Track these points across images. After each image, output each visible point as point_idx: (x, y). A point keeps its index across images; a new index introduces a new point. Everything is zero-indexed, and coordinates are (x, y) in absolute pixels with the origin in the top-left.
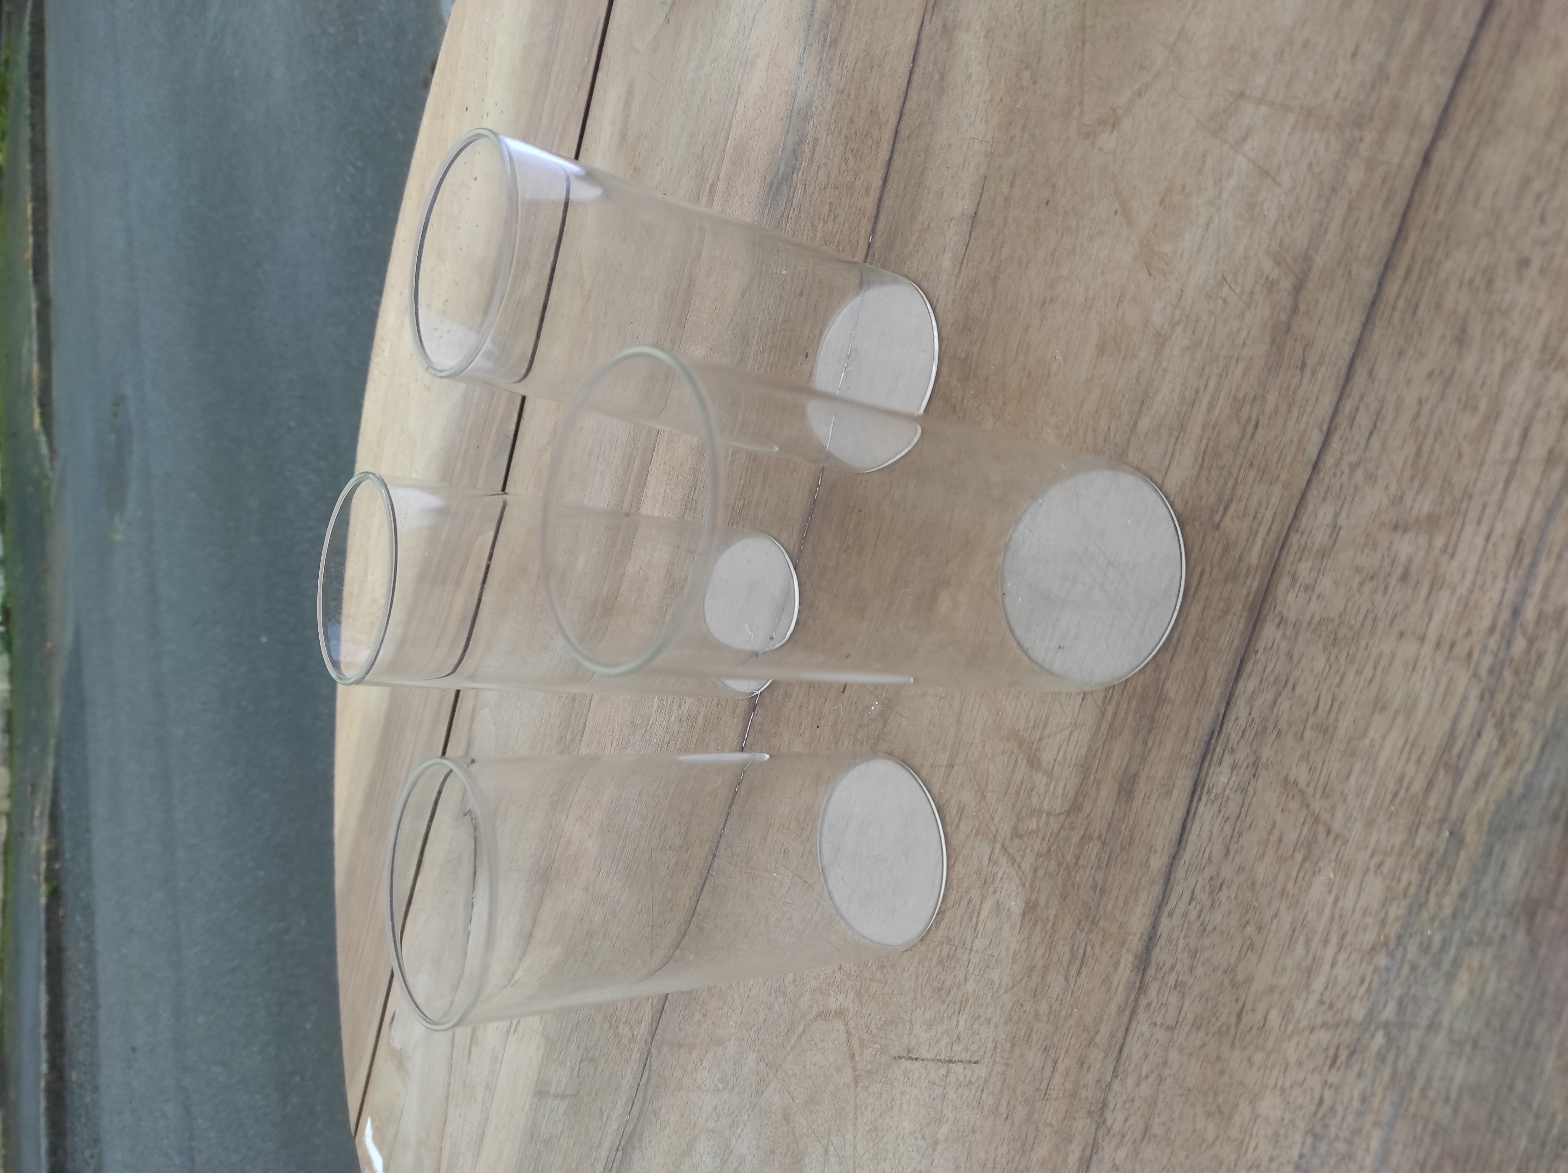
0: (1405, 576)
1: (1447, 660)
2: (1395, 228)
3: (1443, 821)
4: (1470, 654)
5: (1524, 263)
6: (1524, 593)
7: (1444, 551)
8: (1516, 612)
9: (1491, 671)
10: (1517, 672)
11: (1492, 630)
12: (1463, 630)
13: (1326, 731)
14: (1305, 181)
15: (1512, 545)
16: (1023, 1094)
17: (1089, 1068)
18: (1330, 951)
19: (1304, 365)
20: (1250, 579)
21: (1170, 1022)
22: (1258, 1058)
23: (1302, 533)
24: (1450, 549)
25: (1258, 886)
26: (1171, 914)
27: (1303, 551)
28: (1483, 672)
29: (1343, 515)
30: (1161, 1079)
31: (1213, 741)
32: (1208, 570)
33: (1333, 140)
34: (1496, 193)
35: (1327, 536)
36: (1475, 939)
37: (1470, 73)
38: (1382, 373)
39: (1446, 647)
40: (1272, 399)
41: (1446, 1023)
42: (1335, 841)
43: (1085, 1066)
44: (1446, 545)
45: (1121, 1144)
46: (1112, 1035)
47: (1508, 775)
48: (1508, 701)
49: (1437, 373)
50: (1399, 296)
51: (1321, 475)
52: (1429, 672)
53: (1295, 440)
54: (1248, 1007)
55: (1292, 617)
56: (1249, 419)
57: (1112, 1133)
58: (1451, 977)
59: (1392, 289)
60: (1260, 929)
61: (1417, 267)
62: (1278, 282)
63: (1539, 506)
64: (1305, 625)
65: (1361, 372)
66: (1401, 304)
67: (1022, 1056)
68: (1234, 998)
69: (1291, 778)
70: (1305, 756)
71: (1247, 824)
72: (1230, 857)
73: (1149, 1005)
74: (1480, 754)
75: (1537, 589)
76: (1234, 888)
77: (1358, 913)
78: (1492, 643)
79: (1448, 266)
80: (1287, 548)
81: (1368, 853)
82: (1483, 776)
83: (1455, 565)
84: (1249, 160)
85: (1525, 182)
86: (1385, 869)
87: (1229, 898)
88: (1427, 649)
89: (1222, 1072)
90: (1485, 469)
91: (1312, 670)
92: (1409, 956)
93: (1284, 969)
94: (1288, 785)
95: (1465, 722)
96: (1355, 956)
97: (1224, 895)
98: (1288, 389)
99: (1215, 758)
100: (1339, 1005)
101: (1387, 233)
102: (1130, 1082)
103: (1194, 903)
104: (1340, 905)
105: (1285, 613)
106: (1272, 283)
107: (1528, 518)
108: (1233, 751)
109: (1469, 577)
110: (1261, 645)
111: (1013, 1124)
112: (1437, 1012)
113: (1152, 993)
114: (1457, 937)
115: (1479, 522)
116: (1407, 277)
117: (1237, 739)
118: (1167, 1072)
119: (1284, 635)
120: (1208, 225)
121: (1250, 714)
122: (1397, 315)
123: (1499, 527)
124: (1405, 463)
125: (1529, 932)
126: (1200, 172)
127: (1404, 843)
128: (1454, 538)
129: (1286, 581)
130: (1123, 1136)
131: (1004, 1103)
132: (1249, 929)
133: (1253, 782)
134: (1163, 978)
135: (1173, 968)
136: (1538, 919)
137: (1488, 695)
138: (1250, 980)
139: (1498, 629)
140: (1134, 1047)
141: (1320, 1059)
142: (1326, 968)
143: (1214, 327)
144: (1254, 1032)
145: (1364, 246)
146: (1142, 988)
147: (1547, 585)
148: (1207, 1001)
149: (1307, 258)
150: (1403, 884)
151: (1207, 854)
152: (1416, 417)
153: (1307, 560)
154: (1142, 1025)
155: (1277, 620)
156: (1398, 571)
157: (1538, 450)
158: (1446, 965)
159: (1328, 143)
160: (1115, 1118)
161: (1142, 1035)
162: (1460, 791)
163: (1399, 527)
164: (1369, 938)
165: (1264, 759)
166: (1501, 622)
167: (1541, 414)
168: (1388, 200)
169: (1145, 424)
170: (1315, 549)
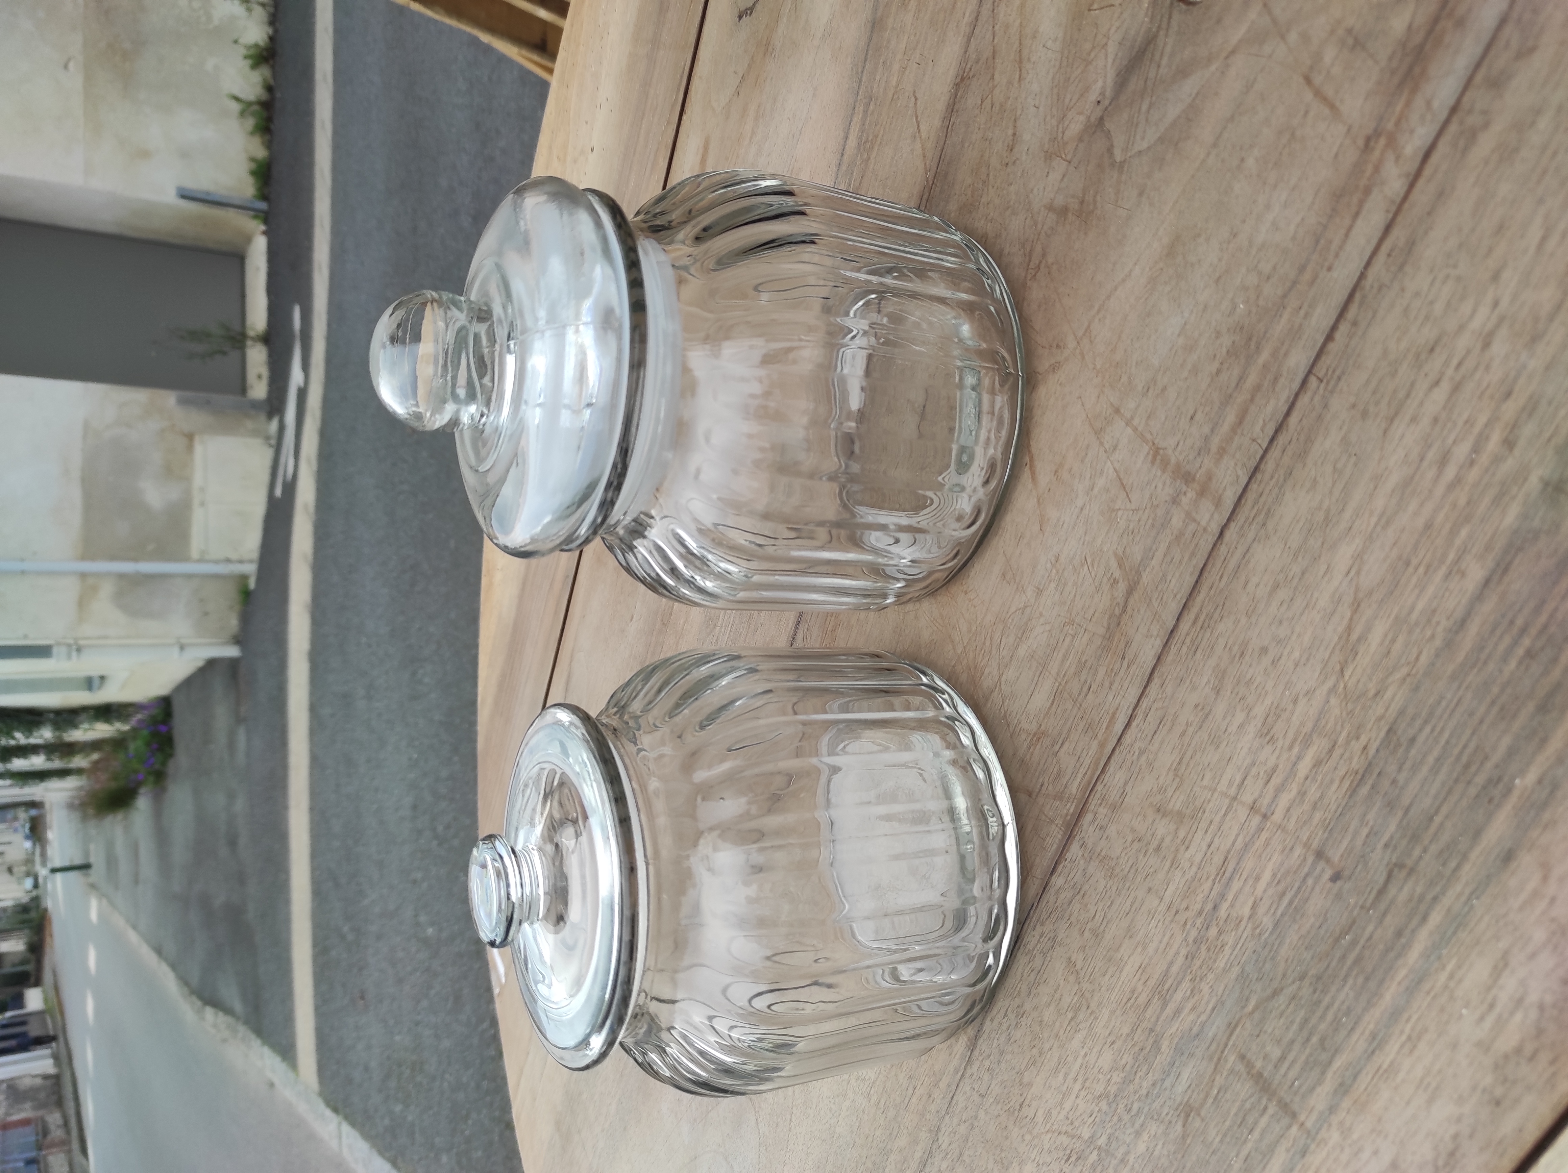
0: (1158, 848)
1: (1172, 921)
2: (1195, 578)
3: (1152, 1030)
4: (1185, 923)
5: (1264, 650)
6: (1222, 896)
7: (1183, 841)
8: (1215, 908)
9: (1195, 941)
10: (1209, 950)
11: (1200, 913)
12: (1184, 905)
13: (1097, 935)
14: (1146, 508)
15: (1222, 858)
16: (894, 1100)
17: (933, 1101)
18: (1078, 1086)
19: (1123, 658)
20: (1069, 804)
21: (982, 1092)
22: (1028, 1137)
23: (1105, 786)
24: (1187, 843)
25: (1044, 1023)
26: (992, 1020)
27: (1103, 800)
28: (1191, 940)
29: (1130, 784)
30: (972, 1127)
31: (1032, 912)
32: (1046, 785)
33: (1168, 482)
34: (1257, 585)
35: (1118, 796)
36: (1155, 1117)
37: (1259, 476)
38: (1169, 689)
39: (1173, 911)
40: (1102, 671)
41: (1131, 1163)
42: (1091, 1014)
43: (931, 1099)
44: (1185, 838)
45: (944, 1158)
46: (949, 1086)
47: (1192, 1017)
48: (1200, 967)
49: (1200, 707)
50: (1188, 634)
51: (1122, 748)
52: (1160, 924)
53: (1111, 712)
54: (1026, 1102)
55: (1090, 846)
56: (1086, 681)
57: (941, 1149)
58: (1138, 1134)
59: (1184, 627)
60: (1041, 1054)
61: (1202, 618)
62: (1118, 583)
63: (1240, 839)
64: (1096, 854)
65: (1156, 681)
66: (1188, 641)
67: (896, 1075)
68: (1020, 1092)
69: (1073, 959)
70: (1083, 948)
71: (1044, 979)
72: (1031, 996)
73: (972, 1075)
74: (1179, 996)
75: (1230, 897)
76: (1030, 1019)
77: (1096, 1070)
78: (1199, 921)
79: (1221, 627)
80: (1093, 794)
81: (1108, 1033)
82: (1178, 1012)
83: (1187, 855)
84: (1115, 469)
85: (1276, 587)
86: (1115, 1046)
87: (1026, 1024)
88: (1163, 907)
89: (1007, 1138)
90: (1216, 795)
91: (1095, 890)
92: (1119, 1111)
93: (1050, 1087)
94: (1071, 964)
95: (1175, 969)
96: (1089, 1096)
97: (1024, 1021)
98: (1112, 669)
99: (1032, 924)
100: (1076, 1124)
101: (1190, 580)
102: (955, 1121)
103: (1006, 1018)
104: (1087, 1059)
105: (1086, 839)
106: (1115, 580)
107: (1233, 844)
108: (1042, 924)
109: (1194, 869)
110: (1069, 855)
111: (886, 1117)
112: (1128, 1153)
113: (975, 1068)
114: (1146, 1109)
115: (1206, 832)
116: (1194, 622)
117: (1046, 917)
118: (976, 1124)
119: (1083, 855)
120: (1082, 509)
121: (1056, 903)
122: (1185, 648)
123: (1216, 840)
124: (1171, 765)
125: (1184, 1126)
126: (1082, 461)
127: (1128, 1035)
128: (1190, 837)
129: (1089, 817)
130: (947, 1154)
131: (883, 1101)
132: (1035, 1051)
133: (1051, 951)
134: (982, 1060)
135: (989, 1056)
136: (1190, 1118)
137: (1190, 957)
138: (1030, 1085)
139: (1204, 914)
140: (960, 1099)
141: (1061, 1154)
142: (1073, 1096)
143: (1075, 596)
144: (1028, 1119)
145: (1174, 581)
146: (969, 1062)
147: (1236, 897)
148: (1005, 1087)
149: (1139, 573)
150: (1123, 1062)
151: (1018, 989)
152: (1183, 734)
153: (1104, 807)
154: (966, 1087)
155: (1081, 842)
156: (1154, 844)
157: (1248, 797)
158: (1137, 1126)
159: (1164, 484)
160: (944, 1140)
161: (966, 1093)
162: (1164, 1015)
163: (1160, 810)
164: (1099, 1088)
165: (1059, 939)
166: (1206, 911)
167: (1254, 771)
168: (1193, 554)
169: (1022, 651)
170: (1110, 802)
